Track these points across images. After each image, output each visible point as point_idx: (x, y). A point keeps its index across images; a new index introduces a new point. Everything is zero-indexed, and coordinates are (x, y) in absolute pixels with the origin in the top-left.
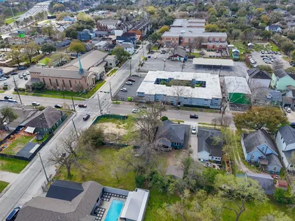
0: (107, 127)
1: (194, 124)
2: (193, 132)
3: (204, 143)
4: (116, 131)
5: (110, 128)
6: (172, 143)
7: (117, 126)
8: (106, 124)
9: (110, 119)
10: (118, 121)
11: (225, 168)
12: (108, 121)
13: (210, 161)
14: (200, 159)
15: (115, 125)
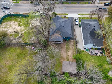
0: (11, 26)
1: (75, 16)
2: (77, 23)
3: (89, 35)
4: (18, 28)
5: (13, 26)
6: (63, 37)
7: (19, 24)
8: (10, 23)
9: (13, 18)
10: (19, 19)
11: (105, 54)
12: (11, 20)
13: (92, 48)
14: (85, 48)
15: (17, 23)
